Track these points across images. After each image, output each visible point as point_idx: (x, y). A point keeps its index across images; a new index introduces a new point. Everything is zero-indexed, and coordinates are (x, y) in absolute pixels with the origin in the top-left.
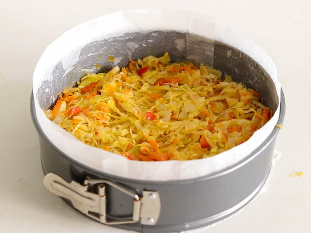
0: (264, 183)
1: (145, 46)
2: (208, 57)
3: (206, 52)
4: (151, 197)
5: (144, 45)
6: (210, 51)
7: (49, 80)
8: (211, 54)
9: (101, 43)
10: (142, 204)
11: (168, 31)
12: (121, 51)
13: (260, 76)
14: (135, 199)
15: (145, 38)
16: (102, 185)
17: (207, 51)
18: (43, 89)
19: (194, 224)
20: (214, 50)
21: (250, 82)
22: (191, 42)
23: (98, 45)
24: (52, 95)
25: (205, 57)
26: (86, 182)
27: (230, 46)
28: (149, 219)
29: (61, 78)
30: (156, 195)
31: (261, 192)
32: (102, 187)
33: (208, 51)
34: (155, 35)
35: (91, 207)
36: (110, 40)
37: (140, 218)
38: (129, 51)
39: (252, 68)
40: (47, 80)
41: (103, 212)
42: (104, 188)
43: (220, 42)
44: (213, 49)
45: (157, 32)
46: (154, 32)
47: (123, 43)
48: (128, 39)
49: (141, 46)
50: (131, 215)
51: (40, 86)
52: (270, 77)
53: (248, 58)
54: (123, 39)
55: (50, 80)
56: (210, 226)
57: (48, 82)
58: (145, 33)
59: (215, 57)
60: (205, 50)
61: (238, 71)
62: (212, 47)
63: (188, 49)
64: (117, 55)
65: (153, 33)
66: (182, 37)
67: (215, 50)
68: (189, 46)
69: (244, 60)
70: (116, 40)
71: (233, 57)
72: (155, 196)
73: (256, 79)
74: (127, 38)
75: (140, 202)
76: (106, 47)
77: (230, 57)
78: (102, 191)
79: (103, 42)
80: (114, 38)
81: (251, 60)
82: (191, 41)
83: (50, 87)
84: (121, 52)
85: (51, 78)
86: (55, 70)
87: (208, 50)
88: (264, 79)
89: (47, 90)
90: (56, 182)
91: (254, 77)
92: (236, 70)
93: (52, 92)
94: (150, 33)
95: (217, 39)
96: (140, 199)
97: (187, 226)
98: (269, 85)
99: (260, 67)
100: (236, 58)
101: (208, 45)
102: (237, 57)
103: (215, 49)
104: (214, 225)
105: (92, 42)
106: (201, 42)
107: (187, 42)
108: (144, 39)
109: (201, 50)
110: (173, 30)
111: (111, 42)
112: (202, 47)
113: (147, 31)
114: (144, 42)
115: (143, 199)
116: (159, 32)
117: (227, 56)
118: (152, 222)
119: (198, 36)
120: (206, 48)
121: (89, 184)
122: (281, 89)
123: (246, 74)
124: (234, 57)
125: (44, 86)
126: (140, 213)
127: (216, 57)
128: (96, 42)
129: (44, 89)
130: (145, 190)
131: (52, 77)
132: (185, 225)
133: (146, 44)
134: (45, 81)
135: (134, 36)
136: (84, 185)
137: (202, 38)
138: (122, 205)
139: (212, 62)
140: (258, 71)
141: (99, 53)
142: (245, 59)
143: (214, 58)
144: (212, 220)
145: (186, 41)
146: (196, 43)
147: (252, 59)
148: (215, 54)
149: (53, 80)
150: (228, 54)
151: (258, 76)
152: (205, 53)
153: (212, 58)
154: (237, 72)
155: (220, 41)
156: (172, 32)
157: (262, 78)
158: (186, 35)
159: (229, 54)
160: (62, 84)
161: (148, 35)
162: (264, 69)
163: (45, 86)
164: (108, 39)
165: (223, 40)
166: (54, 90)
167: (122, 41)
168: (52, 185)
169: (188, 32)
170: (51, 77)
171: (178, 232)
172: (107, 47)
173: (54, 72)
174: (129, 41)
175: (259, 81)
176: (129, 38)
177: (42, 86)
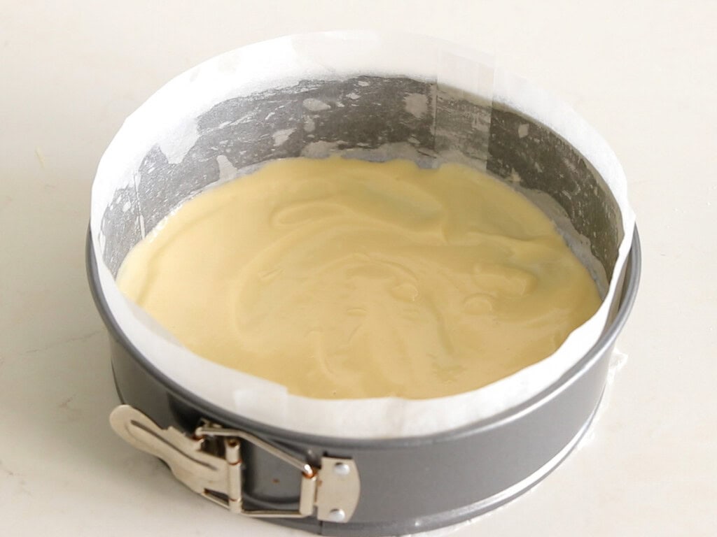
0: (588, 427)
1: (343, 106)
2: (477, 134)
3: (474, 123)
4: (338, 470)
5: (341, 105)
6: (482, 123)
7: (131, 186)
8: (485, 129)
9: (247, 101)
10: (319, 483)
11: (392, 77)
12: (290, 117)
13: (587, 185)
14: (304, 474)
15: (342, 91)
16: (232, 441)
17: (476, 122)
18: (117, 205)
19: (431, 519)
20: (489, 121)
21: (566, 193)
22: (442, 101)
23: (240, 106)
24: (139, 215)
25: (471, 135)
26: (199, 432)
27: (525, 115)
28: (335, 510)
29: (159, 178)
30: (350, 467)
31: (579, 447)
32: (233, 445)
33: (478, 122)
34: (363, 85)
35: (210, 482)
36: (267, 95)
37: (316, 509)
38: (308, 117)
39: (572, 167)
40: (127, 187)
41: (236, 491)
42: (237, 447)
43: (504, 106)
44: (488, 119)
45: (368, 79)
46: (363, 78)
47: (295, 101)
48: (306, 92)
49: (333, 106)
50: (297, 500)
51: (111, 201)
52: (611, 193)
53: (564, 144)
54: (296, 92)
55: (135, 185)
56: (467, 523)
57: (129, 190)
58: (342, 81)
59: (491, 136)
60: (470, 120)
61: (541, 168)
62: (485, 115)
63: (434, 115)
64: (282, 125)
65: (361, 80)
66: (422, 90)
67: (492, 122)
68: (437, 109)
69: (554, 148)
70: (279, 95)
71: (531, 138)
72: (348, 467)
73: (579, 189)
74: (304, 90)
75: (314, 479)
76: (257, 108)
77: (525, 139)
78: (233, 453)
79: (251, 100)
80: (275, 91)
81: (571, 149)
82: (441, 99)
83: (134, 199)
84: (291, 119)
85: (135, 181)
86: (146, 162)
87: (478, 120)
88: (596, 192)
89: (127, 206)
90: (135, 423)
91: (575, 186)
92: (537, 165)
93: (138, 208)
94: (354, 79)
95: (498, 100)
96: (315, 473)
97: (417, 524)
98: (606, 209)
99: (588, 167)
100: (537, 141)
101: (478, 109)
102: (540, 139)
103: (493, 119)
104: (475, 520)
105: (228, 101)
106: (463, 103)
107: (434, 101)
108: (340, 93)
109: (463, 119)
110: (404, 75)
111: (268, 99)
112: (465, 113)
113: (348, 76)
114: (340, 97)
115: (322, 473)
116: (374, 79)
117: (518, 134)
118: (342, 516)
119: (456, 91)
120: (474, 115)
121: (205, 436)
122: (635, 228)
123: (559, 176)
124: (533, 140)
125: (120, 198)
126: (315, 499)
127: (493, 135)
128: (237, 99)
129: (119, 207)
130: (326, 455)
131: (138, 179)
132: (414, 523)
133: (344, 102)
134: (122, 190)
135: (318, 85)
136: (195, 438)
137: (466, 94)
138: (276, 481)
139: (486, 146)
140: (585, 174)
141: (243, 121)
142: (556, 146)
143: (491, 138)
144: (472, 510)
145: (430, 99)
146: (452, 104)
147: (572, 146)
148: (493, 129)
149: (140, 185)
150: (519, 131)
151: (584, 185)
152: (471, 125)
153: (487, 136)
154: (540, 171)
155: (504, 104)
156: (401, 79)
157: (592, 191)
158: (432, 87)
159: (523, 131)
160: (160, 189)
161: (350, 84)
162: (597, 172)
163: (123, 198)
164: (262, 93)
165: (512, 103)
166: (144, 204)
167: (292, 96)
168: (127, 428)
169: (436, 80)
170: (136, 177)
171: (398, 535)
172: (259, 109)
173: (143, 168)
174: (308, 97)
175: (586, 195)
176: (307, 90)
177: (115, 200)
